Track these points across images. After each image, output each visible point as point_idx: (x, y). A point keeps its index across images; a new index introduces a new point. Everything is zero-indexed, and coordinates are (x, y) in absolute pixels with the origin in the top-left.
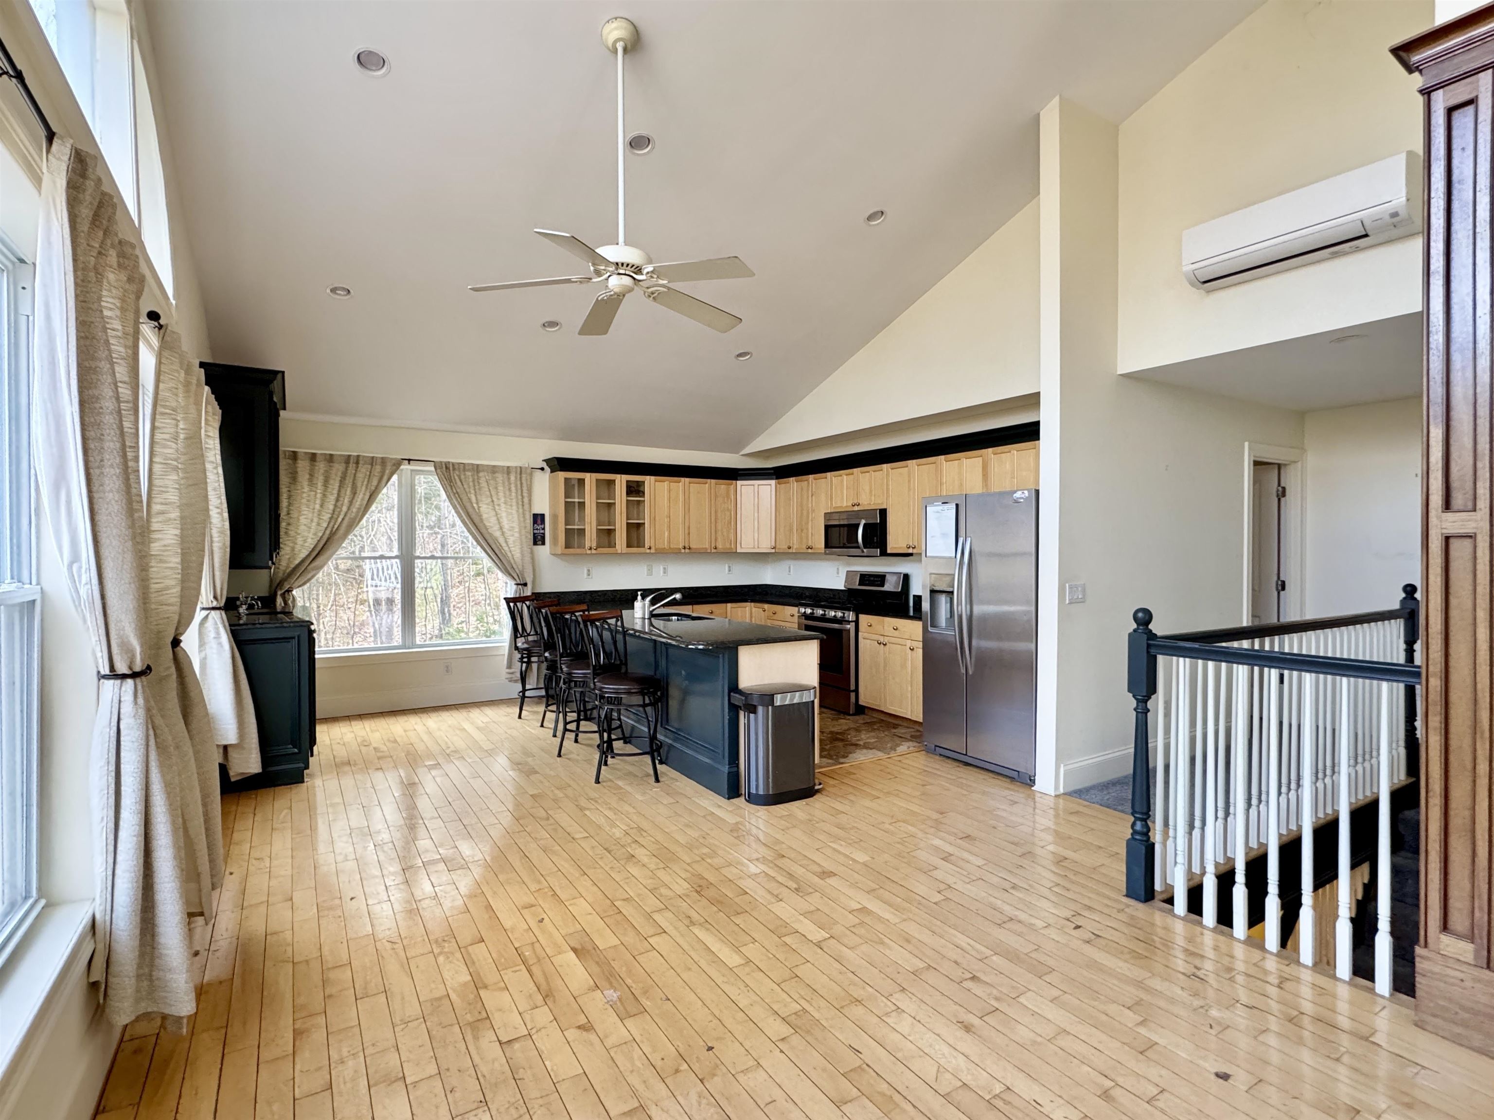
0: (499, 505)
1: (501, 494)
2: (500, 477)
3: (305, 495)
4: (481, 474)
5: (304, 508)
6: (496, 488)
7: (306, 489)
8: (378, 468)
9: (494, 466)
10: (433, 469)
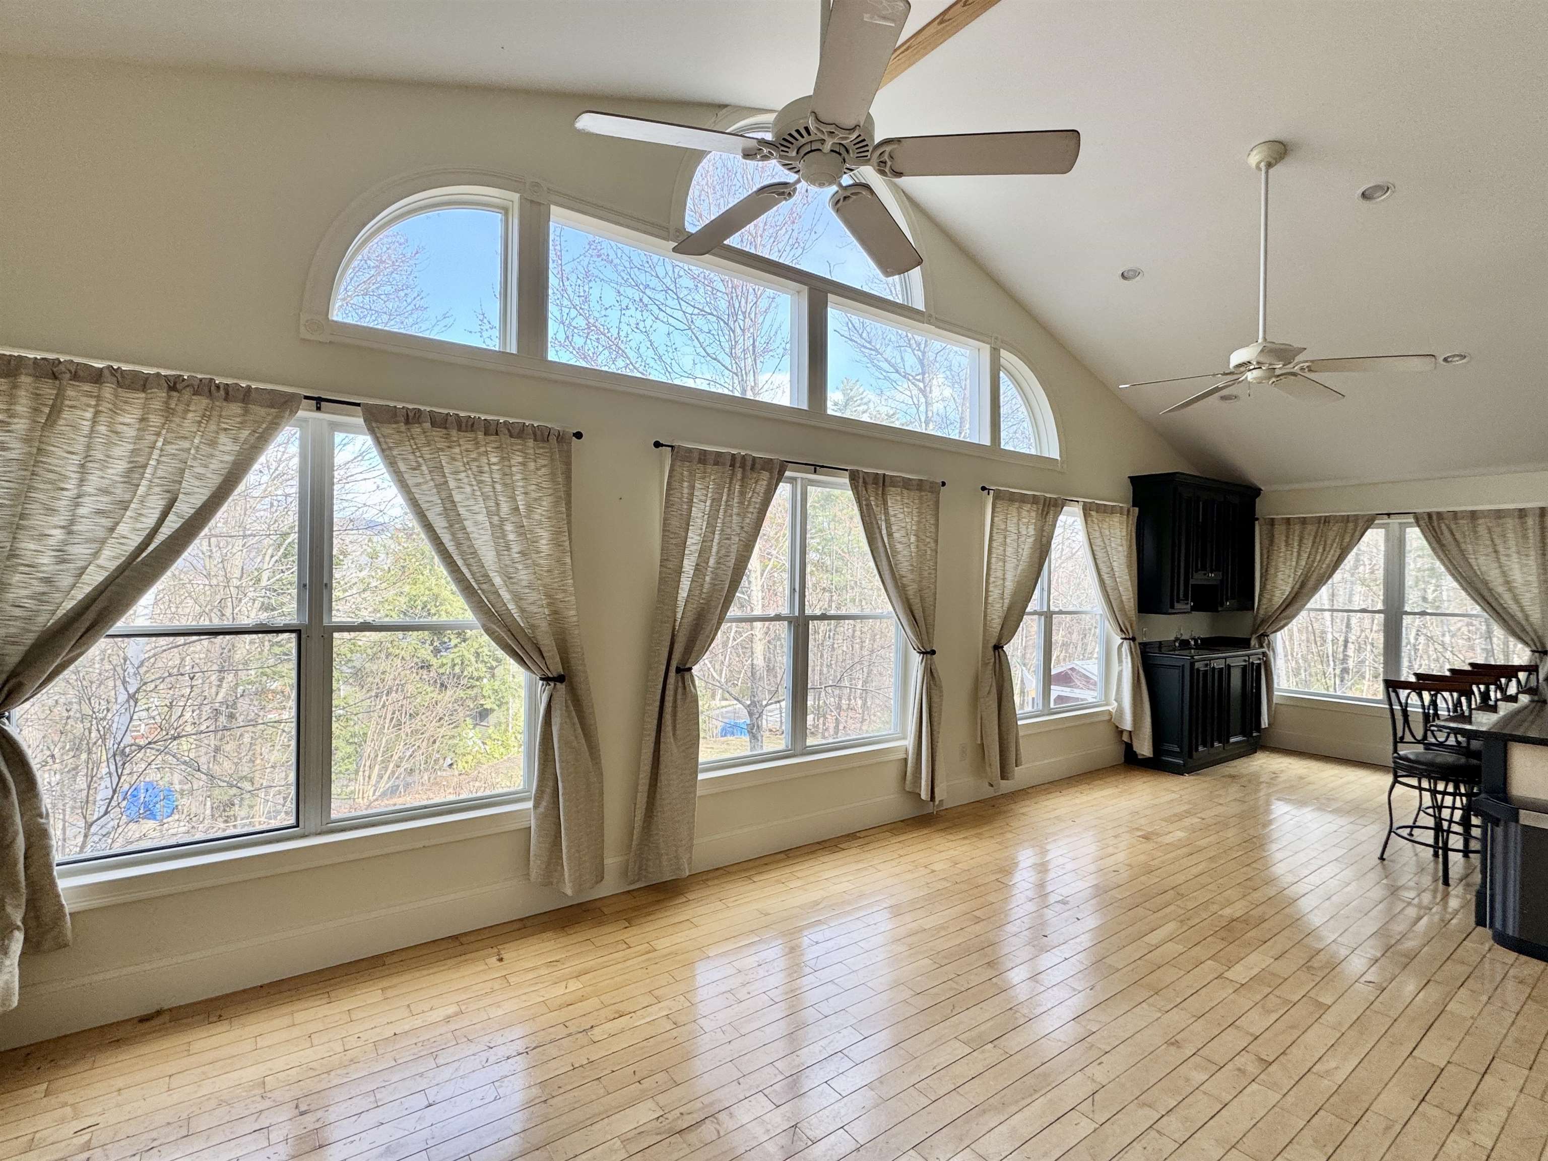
0: (1507, 555)
1: (1512, 543)
2: (1510, 523)
3: (1282, 554)
4: (1480, 521)
5: (1281, 565)
6: (1504, 536)
7: (1283, 549)
8: (1351, 525)
9: (1499, 511)
10: (1412, 520)
